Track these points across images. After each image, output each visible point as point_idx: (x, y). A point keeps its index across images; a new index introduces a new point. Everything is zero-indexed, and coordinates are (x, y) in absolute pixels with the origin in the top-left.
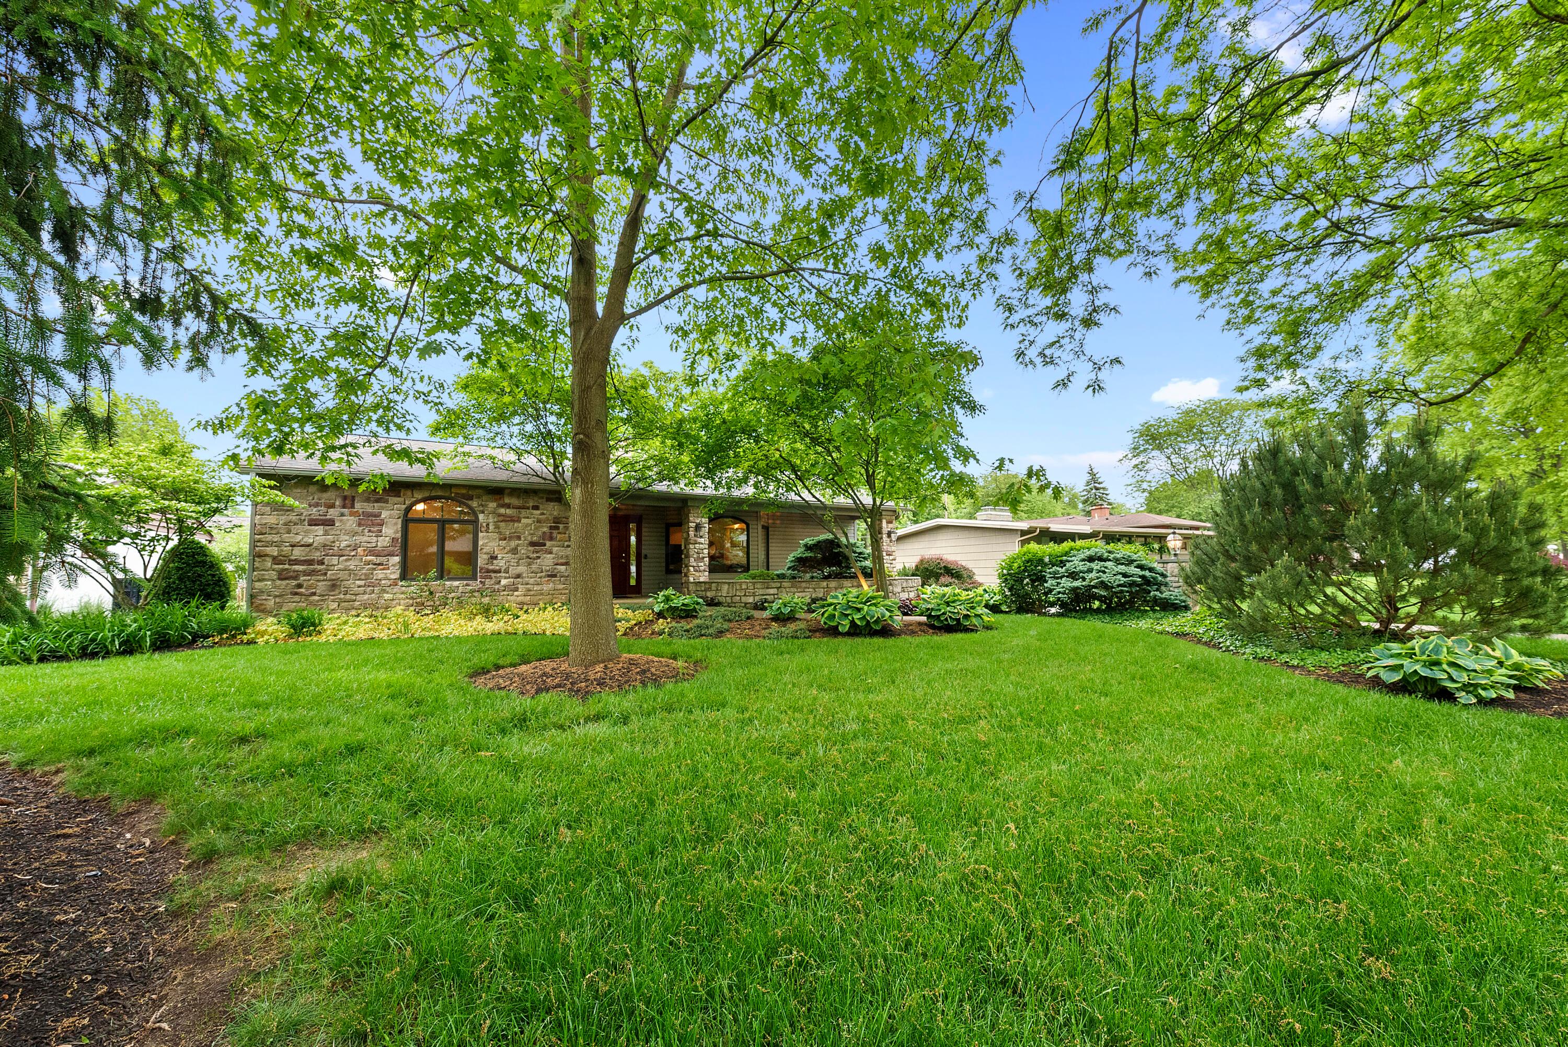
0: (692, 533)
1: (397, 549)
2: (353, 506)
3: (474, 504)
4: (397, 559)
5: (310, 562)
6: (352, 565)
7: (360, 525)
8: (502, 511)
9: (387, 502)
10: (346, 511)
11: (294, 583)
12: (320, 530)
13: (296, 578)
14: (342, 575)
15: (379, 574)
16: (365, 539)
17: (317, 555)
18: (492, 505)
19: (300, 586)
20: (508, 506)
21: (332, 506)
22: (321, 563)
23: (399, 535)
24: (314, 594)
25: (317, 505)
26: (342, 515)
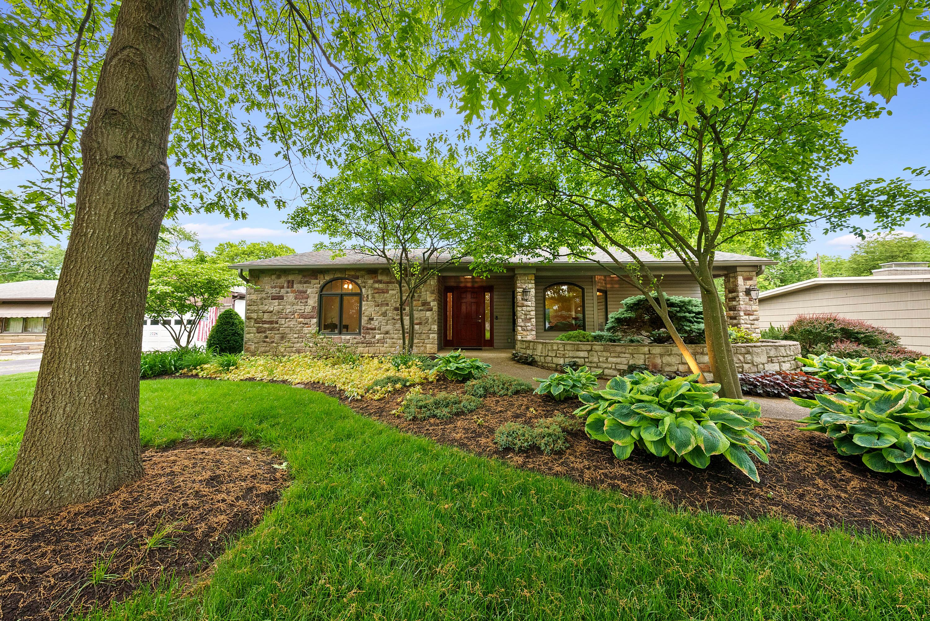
0: (519, 297)
1: (315, 314)
2: (292, 287)
3: (359, 281)
4: (315, 321)
5: (271, 322)
6: (292, 324)
7: (296, 298)
8: (377, 285)
9: (310, 283)
10: (289, 290)
11: (264, 335)
12: (276, 302)
13: (265, 332)
14: (287, 331)
15: (306, 330)
16: (299, 307)
17: (275, 318)
18: (370, 282)
19: (266, 337)
20: (380, 282)
21: (283, 287)
22: (277, 323)
23: (316, 305)
24: (273, 342)
25: (275, 287)
26: (287, 293)
